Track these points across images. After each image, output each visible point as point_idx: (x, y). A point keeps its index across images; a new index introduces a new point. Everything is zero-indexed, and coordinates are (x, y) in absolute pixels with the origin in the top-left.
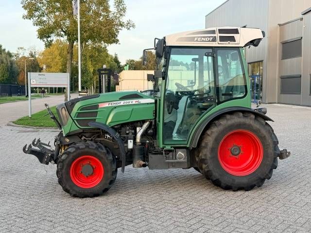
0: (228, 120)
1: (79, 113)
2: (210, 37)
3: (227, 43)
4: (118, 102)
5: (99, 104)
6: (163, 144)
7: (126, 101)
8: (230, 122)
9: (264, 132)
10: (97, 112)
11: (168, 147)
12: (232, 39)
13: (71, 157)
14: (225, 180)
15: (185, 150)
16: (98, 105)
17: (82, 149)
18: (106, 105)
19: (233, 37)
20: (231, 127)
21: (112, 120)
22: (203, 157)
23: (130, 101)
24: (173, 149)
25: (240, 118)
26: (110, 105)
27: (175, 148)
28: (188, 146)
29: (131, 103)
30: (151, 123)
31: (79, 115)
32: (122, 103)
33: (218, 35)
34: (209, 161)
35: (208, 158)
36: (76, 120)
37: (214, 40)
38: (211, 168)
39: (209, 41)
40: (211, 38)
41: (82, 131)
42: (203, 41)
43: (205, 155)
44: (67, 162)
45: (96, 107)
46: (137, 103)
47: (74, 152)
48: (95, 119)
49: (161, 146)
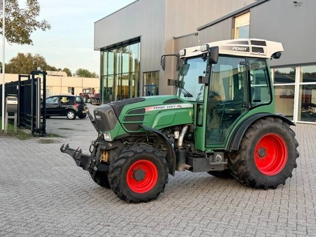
0: (262, 124)
1: (126, 117)
2: (244, 47)
3: (258, 53)
4: (163, 106)
5: (146, 108)
6: (205, 147)
7: (169, 105)
8: (265, 126)
9: (289, 136)
10: (144, 115)
11: (209, 151)
12: (262, 50)
13: (129, 161)
14: (260, 180)
15: (222, 153)
16: (144, 109)
17: (140, 153)
18: (152, 109)
19: (262, 48)
20: (265, 131)
21: (157, 124)
22: (243, 159)
23: (173, 105)
24: (213, 152)
25: (272, 122)
26: (155, 109)
27: (215, 151)
28: (225, 149)
29: (173, 108)
30: (189, 127)
31: (127, 118)
32: (166, 107)
33: (251, 46)
34: (248, 163)
35: (247, 160)
36: (124, 124)
37: (248, 50)
38: (249, 169)
39: (244, 51)
40: (246, 48)
41: (129, 135)
42: (239, 50)
43: (245, 157)
44: (125, 166)
45: (142, 110)
46: (179, 107)
47: (132, 156)
48: (142, 123)
49: (203, 149)
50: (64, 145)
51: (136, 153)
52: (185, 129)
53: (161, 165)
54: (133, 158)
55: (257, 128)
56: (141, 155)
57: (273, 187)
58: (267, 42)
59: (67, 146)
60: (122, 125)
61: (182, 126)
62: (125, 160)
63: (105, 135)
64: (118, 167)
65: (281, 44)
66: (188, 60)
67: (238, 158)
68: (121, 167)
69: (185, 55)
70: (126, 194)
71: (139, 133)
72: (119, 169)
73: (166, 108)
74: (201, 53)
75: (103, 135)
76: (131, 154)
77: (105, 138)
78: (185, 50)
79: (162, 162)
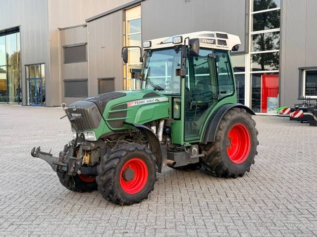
0: (232, 115)
1: (110, 113)
2: (212, 40)
3: (222, 46)
4: (143, 100)
5: (127, 103)
6: (184, 141)
7: (148, 100)
8: (234, 117)
10: (126, 111)
11: (188, 144)
12: (224, 43)
13: (123, 159)
16: (126, 105)
17: (133, 151)
18: (133, 104)
19: (225, 41)
20: (234, 121)
21: (140, 119)
22: (218, 151)
23: (151, 99)
24: (190, 145)
25: (238, 112)
26: (137, 104)
27: (192, 144)
28: (200, 141)
29: (152, 102)
31: (111, 115)
32: (146, 101)
33: (217, 39)
34: (223, 153)
35: (221, 151)
36: (108, 121)
37: (214, 43)
38: (223, 160)
39: (211, 43)
40: (213, 41)
41: (114, 133)
42: (208, 43)
43: (219, 148)
44: (119, 167)
45: (125, 106)
46: (157, 101)
47: (125, 155)
48: (125, 119)
49: (182, 143)
50: (34, 148)
51: (128, 151)
52: (162, 123)
53: (151, 162)
54: (126, 157)
55: (228, 119)
56: (132, 153)
57: (241, 175)
58: (229, 35)
59: (39, 149)
60: (107, 122)
61: (159, 121)
62: (118, 160)
63: (86, 134)
64: (111, 168)
65: (238, 37)
66: (153, 52)
67: (212, 149)
68: (114, 168)
69: (150, 46)
70: (120, 197)
71: (123, 130)
72: (113, 171)
73: (146, 103)
74: (173, 45)
75: (83, 135)
76: (124, 153)
77: (86, 137)
78: (150, 42)
79: (152, 159)
